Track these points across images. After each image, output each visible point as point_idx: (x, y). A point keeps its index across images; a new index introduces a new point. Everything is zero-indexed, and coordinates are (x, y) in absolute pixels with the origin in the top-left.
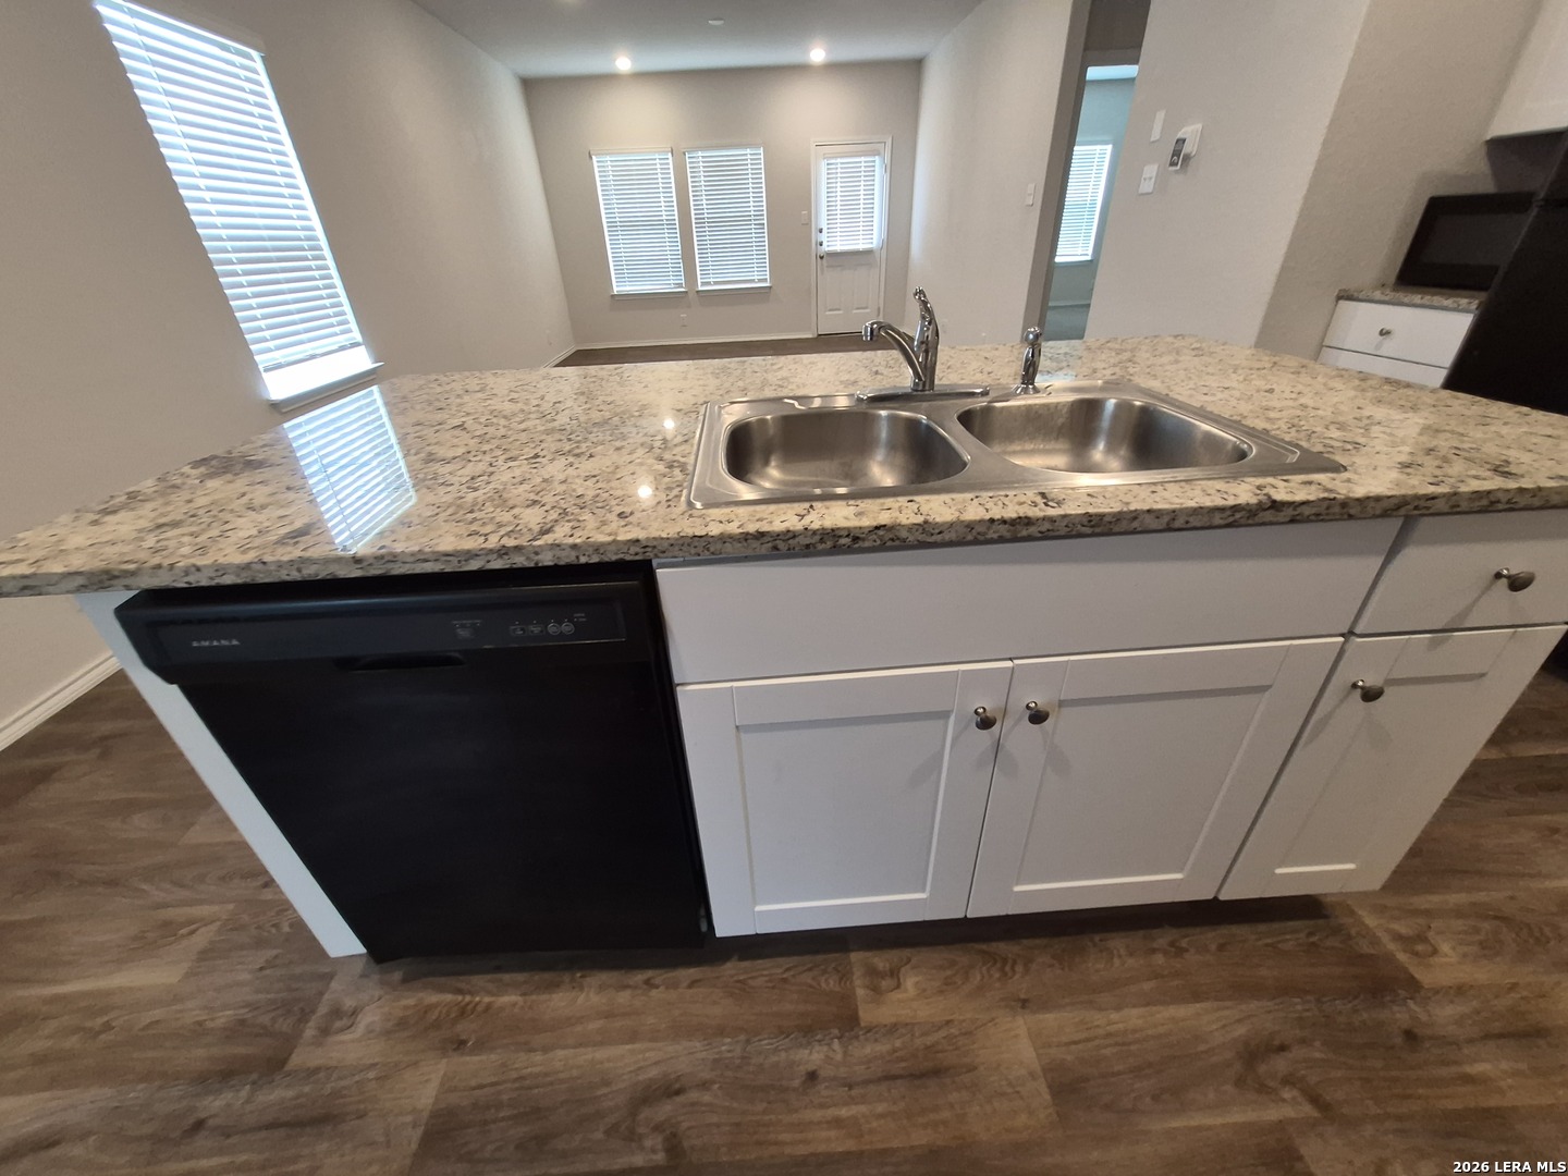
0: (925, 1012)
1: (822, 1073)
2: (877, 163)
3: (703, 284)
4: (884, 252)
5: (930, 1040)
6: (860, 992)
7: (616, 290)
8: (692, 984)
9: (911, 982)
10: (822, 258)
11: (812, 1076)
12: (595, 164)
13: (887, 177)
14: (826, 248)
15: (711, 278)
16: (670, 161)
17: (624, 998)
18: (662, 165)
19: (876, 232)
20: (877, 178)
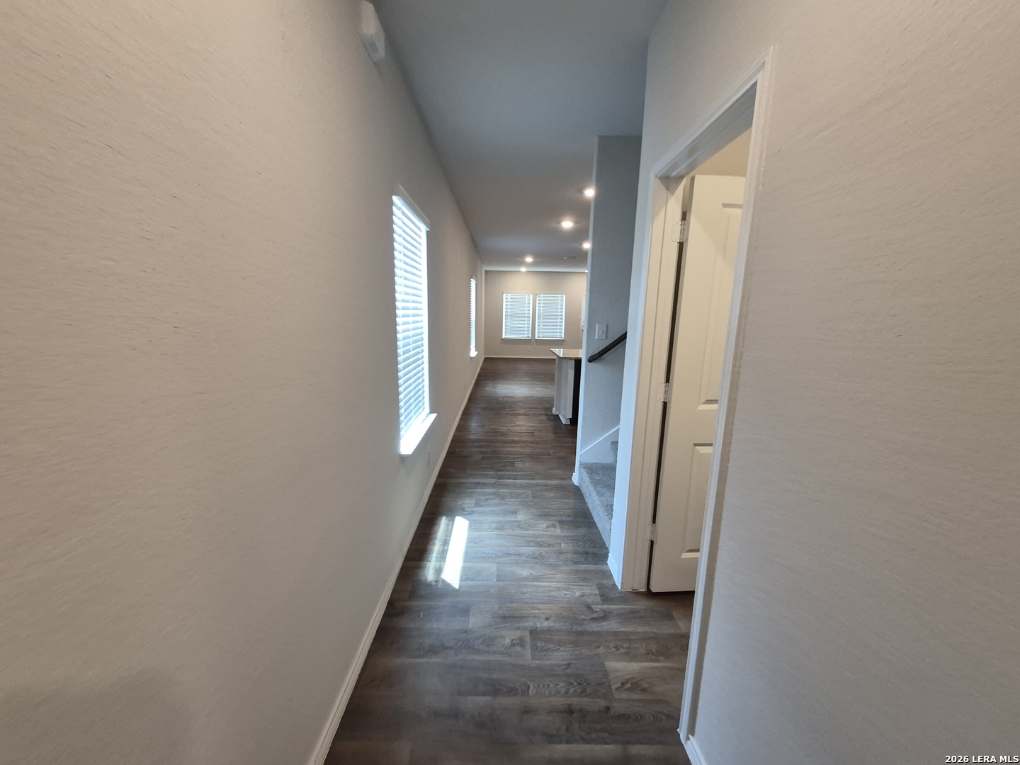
3: (537, 337)
7: (504, 336)
12: (504, 296)
15: (541, 335)
16: (531, 297)
18: (528, 298)
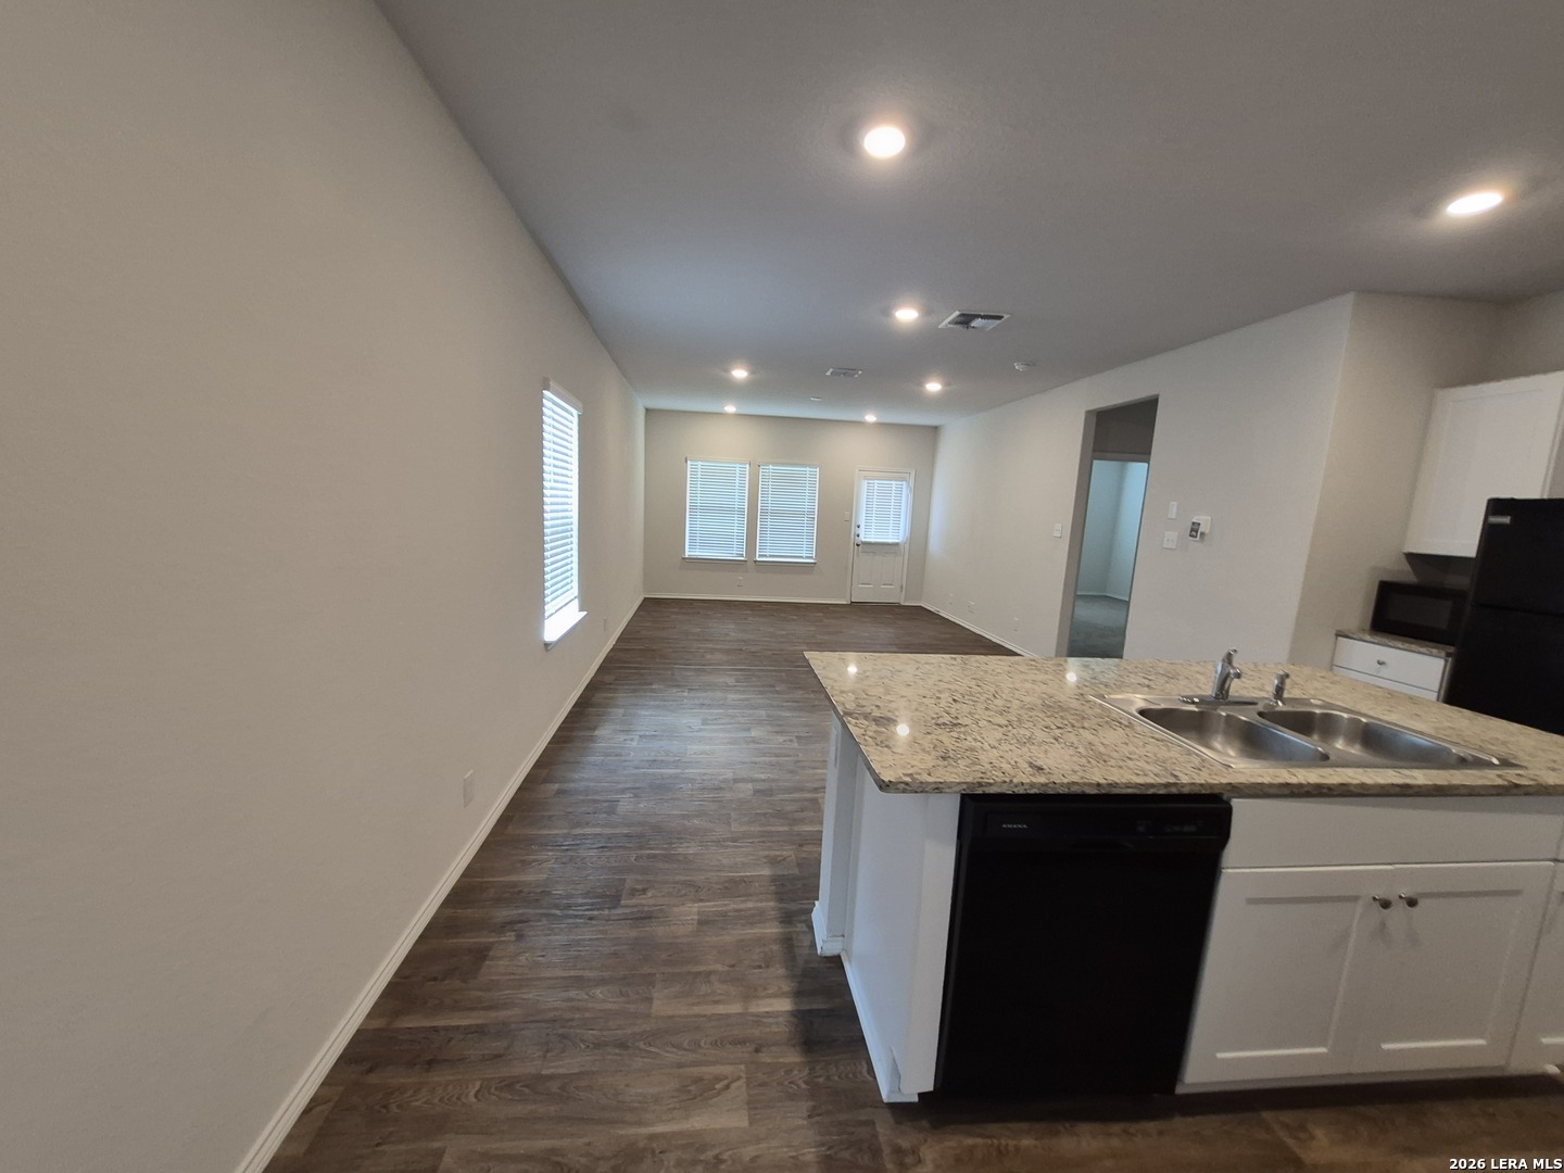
2: (904, 487)
3: (760, 556)
4: (907, 546)
7: (687, 554)
10: (858, 545)
12: (689, 466)
13: (911, 496)
14: (863, 538)
15: (767, 551)
16: (747, 470)
18: (740, 473)
19: (901, 532)
20: (904, 496)
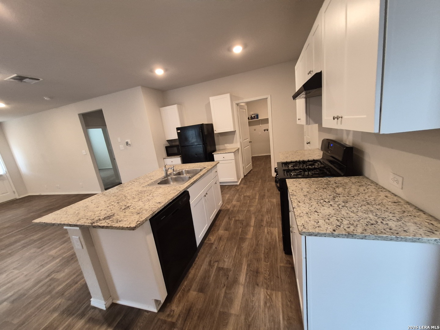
0: (215, 237)
1: (216, 247)
4: (8, 175)
5: (217, 238)
6: (210, 242)
8: (198, 258)
9: (211, 238)
11: (216, 248)
17: (195, 267)
